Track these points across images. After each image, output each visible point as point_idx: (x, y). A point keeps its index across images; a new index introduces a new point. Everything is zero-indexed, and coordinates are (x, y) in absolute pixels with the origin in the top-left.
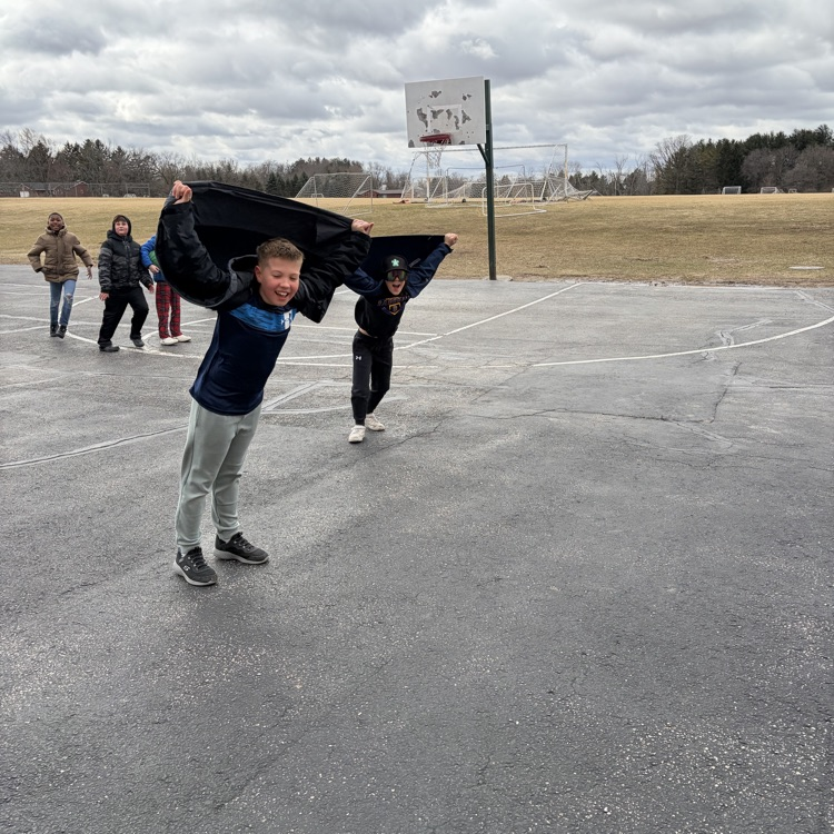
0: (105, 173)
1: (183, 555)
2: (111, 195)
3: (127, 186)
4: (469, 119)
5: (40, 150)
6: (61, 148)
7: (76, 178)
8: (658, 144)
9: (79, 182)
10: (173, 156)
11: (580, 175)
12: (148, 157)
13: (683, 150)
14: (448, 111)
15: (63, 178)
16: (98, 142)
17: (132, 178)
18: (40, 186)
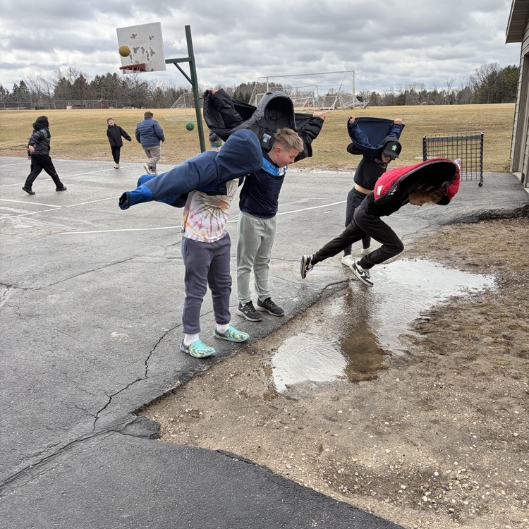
0: (117, 94)
1: (243, 305)
2: (115, 107)
3: (130, 102)
4: (154, 53)
5: (81, 81)
7: (99, 97)
8: (477, 70)
9: (102, 99)
10: (158, 82)
11: (425, 91)
12: (144, 83)
13: (494, 73)
14: (142, 48)
15: (90, 98)
16: (115, 74)
17: (133, 96)
18: (78, 102)
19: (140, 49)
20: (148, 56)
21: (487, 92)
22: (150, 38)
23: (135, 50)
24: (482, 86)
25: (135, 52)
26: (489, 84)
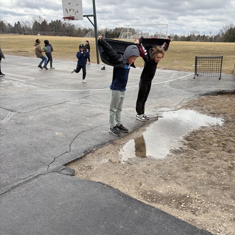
0: (60, 30)
2: (59, 36)
3: (66, 33)
4: (78, 12)
5: (44, 22)
6: (50, 22)
7: (53, 30)
8: (224, 27)
9: (54, 32)
10: (79, 25)
11: (200, 35)
12: (73, 25)
13: (231, 29)
14: (73, 9)
15: (48, 31)
16: (60, 20)
17: (67, 31)
18: (43, 33)
19: (72, 10)
20: (75, 13)
21: (228, 37)
22: (77, 5)
23: (70, 10)
24: (226, 34)
25: (70, 11)
26: (229, 33)
